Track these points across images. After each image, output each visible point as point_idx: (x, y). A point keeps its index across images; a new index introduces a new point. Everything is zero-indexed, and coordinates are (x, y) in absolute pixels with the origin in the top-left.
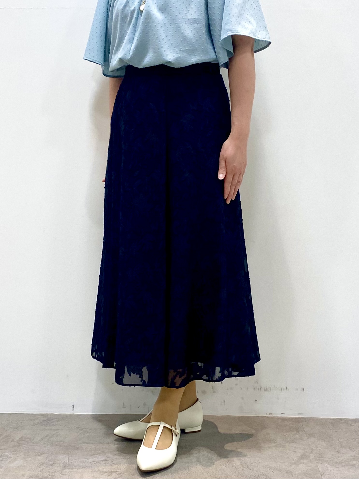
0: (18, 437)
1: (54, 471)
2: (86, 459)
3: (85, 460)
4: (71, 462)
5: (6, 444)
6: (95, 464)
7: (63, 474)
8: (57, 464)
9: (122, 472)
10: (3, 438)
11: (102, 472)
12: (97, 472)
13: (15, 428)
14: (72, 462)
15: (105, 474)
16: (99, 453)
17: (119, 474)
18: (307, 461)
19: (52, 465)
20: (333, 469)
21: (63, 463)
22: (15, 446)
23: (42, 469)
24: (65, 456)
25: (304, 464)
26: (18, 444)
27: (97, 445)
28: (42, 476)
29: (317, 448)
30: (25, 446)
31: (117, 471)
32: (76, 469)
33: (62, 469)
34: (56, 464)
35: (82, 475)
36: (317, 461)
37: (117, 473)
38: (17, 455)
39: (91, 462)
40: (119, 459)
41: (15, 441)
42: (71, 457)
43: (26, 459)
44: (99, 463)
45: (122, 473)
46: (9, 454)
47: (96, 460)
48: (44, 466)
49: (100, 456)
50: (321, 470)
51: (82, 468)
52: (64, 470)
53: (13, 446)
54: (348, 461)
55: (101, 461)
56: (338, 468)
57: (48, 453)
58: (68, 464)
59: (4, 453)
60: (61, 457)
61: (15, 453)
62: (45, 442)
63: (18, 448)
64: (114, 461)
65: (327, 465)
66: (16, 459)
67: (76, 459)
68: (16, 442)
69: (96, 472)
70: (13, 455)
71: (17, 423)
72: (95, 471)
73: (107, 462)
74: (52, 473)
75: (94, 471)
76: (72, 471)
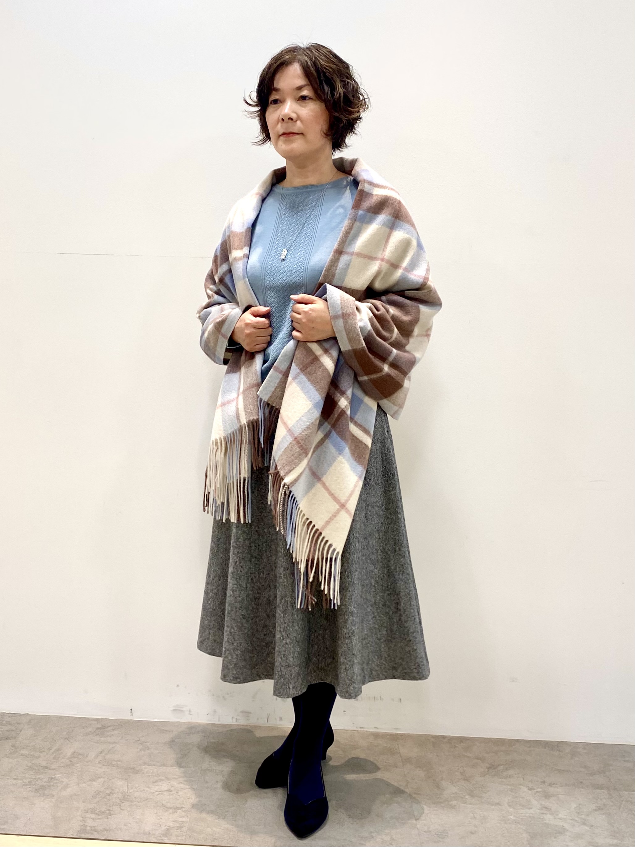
0: (69, 752)
1: (112, 804)
2: (147, 787)
3: (146, 789)
4: (130, 791)
5: (56, 762)
6: (157, 795)
8: (115, 794)
9: (188, 808)
10: (53, 753)
11: (165, 808)
12: (160, 807)
13: (65, 739)
14: (132, 792)
15: (169, 810)
16: (163, 780)
17: (185, 811)
19: (109, 796)
21: (121, 793)
22: (67, 766)
23: (97, 799)
24: (123, 782)
25: (397, 803)
26: (69, 763)
27: (161, 767)
28: (98, 811)
29: (414, 780)
30: (77, 767)
31: (182, 807)
32: (137, 803)
33: (121, 802)
34: (113, 793)
35: (144, 811)
36: (412, 800)
37: (183, 809)
38: (70, 779)
39: (153, 793)
40: (184, 790)
41: (66, 757)
42: (131, 784)
43: (80, 785)
44: (162, 794)
45: (189, 810)
46: (60, 776)
47: (159, 791)
48: (101, 796)
49: (163, 785)
50: (416, 813)
51: (144, 800)
52: (123, 802)
53: (64, 765)
54: (448, 801)
55: (164, 791)
56: (437, 810)
58: (127, 795)
59: (54, 775)
60: (120, 783)
61: (68, 775)
62: (101, 761)
63: (70, 768)
64: (179, 793)
65: (424, 805)
66: (68, 784)
67: (136, 788)
68: (67, 759)
70: (65, 778)
71: (67, 731)
73: (171, 793)
75: (157, 806)
76: (132, 805)
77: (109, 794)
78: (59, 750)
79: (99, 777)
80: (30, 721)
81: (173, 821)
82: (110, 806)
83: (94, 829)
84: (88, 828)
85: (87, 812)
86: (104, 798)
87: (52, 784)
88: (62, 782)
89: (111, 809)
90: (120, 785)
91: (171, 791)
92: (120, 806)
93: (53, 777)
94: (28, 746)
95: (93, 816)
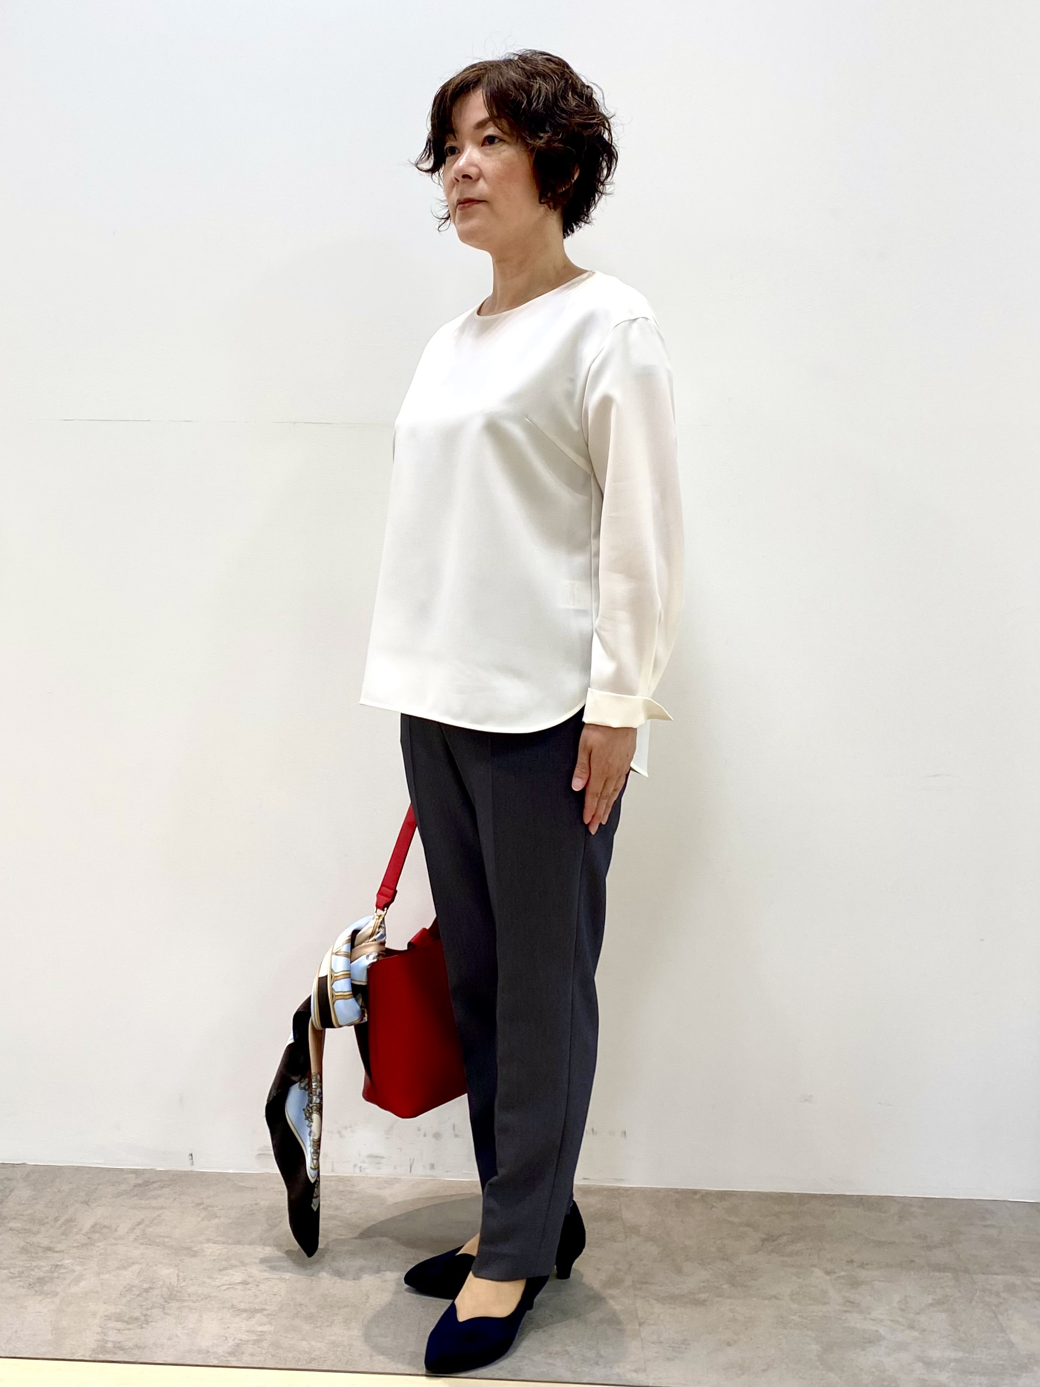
0: (87, 1225)
1: (151, 1305)
2: (209, 1277)
3: (206, 1280)
4: (182, 1285)
5: (66, 1240)
6: (224, 1290)
7: (166, 1311)
8: (157, 1289)
9: (274, 1311)
10: (61, 1226)
11: (237, 1310)
12: (229, 1309)
13: (82, 1203)
14: (184, 1286)
15: (242, 1314)
16: (236, 1266)
17: (268, 1314)
18: (618, 1291)
19: (147, 1292)
20: (662, 1311)
21: (167, 1287)
22: (83, 1245)
23: (129, 1299)
24: (172, 1270)
26: (87, 1241)
27: (234, 1246)
28: (128, 1316)
29: (642, 1260)
30: (99, 1246)
31: (264, 1309)
32: (191, 1304)
33: (166, 1301)
34: (154, 1288)
35: (201, 1316)
36: (636, 1293)
37: (265, 1312)
38: (86, 1267)
39: (219, 1287)
40: (269, 1281)
41: (82, 1232)
42: (183, 1272)
43: (102, 1276)
44: (232, 1288)
45: (274, 1313)
46: (70, 1263)
47: (228, 1283)
48: (133, 1293)
49: (236, 1273)
50: (641, 1314)
51: (202, 1299)
52: (169, 1303)
53: (78, 1244)
54: (693, 1293)
55: (237, 1284)
56: (674, 1308)
57: (141, 1263)
58: (176, 1290)
59: (61, 1261)
60: (166, 1271)
61: (82, 1260)
62: (138, 1238)
63: (87, 1249)
64: (260, 1286)
65: (653, 1301)
66: (82, 1275)
67: (191, 1279)
68: (84, 1235)
69: (226, 1310)
70: (79, 1265)
71: (88, 1190)
72: (226, 1308)
73: (248, 1287)
74: (148, 1309)
75: (223, 1308)
76: (183, 1307)
77: (147, 1290)
78: (70, 1220)
79: (133, 1263)
80: (28, 1175)
81: (248, 1332)
83: (119, 1347)
84: (110, 1345)
85: (110, 1319)
86: (138, 1295)
87: (56, 1275)
88: (74, 1271)
89: (149, 1314)
91: (247, 1284)
92: (164, 1308)
93: (59, 1263)
94: (21, 1215)
95: (119, 1325)
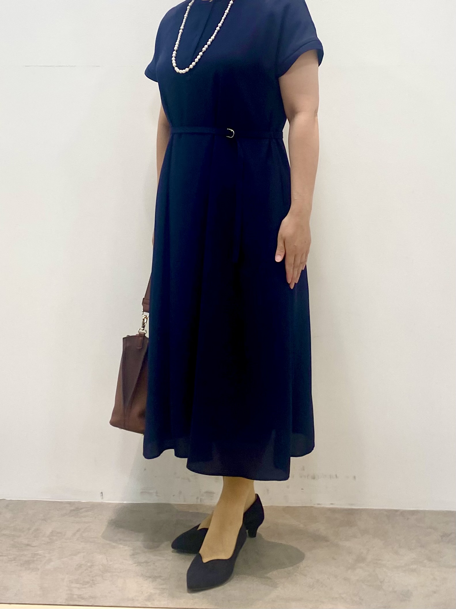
0: (48, 532)
1: (94, 575)
3: (124, 561)
4: (110, 564)
5: (37, 540)
8: (96, 566)
9: (167, 577)
10: (32, 533)
13: (42, 520)
15: (149, 579)
16: (139, 553)
17: (164, 579)
21: (101, 565)
22: (48, 543)
23: (80, 571)
24: (102, 555)
26: (49, 541)
27: (135, 542)
28: (82, 581)
30: (57, 543)
31: (161, 576)
32: (118, 574)
33: (103, 573)
35: (125, 581)
37: (162, 578)
38: (52, 555)
41: (45, 536)
42: (109, 557)
43: (62, 560)
44: (140, 565)
46: (42, 552)
48: (83, 568)
49: (140, 557)
57: (83, 552)
61: (49, 551)
63: (50, 545)
70: (47, 554)
71: (44, 513)
75: (137, 576)
76: (113, 575)
77: (91, 567)
78: (37, 530)
79: (79, 553)
80: (7, 506)
81: (154, 588)
82: (93, 577)
83: (81, 597)
84: (75, 596)
85: (72, 582)
86: (85, 570)
87: (35, 559)
88: (45, 557)
89: (94, 579)
90: (100, 558)
91: (147, 563)
92: (102, 576)
93: (36, 553)
94: (8, 527)
95: (78, 586)
